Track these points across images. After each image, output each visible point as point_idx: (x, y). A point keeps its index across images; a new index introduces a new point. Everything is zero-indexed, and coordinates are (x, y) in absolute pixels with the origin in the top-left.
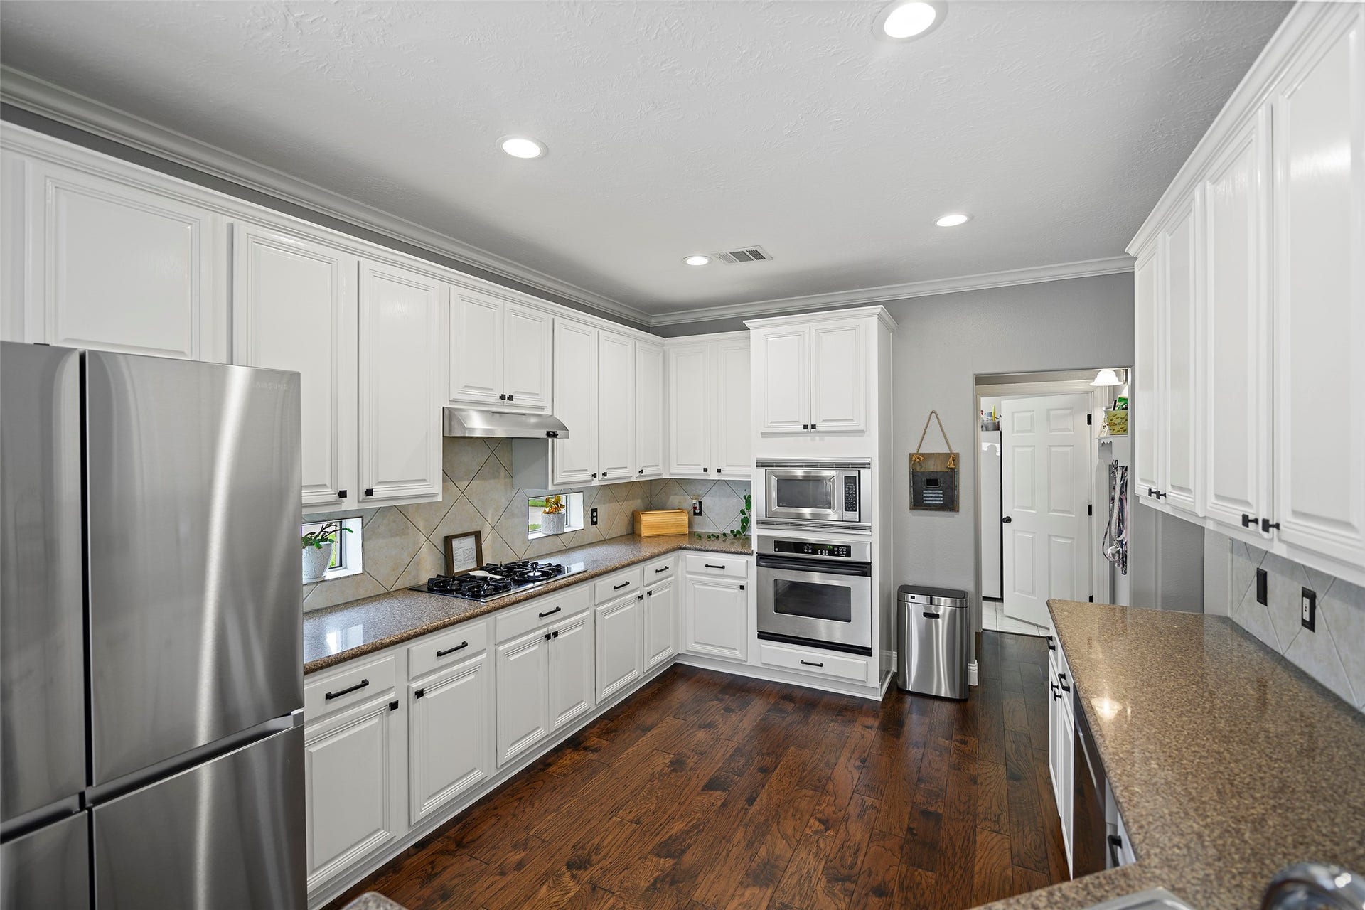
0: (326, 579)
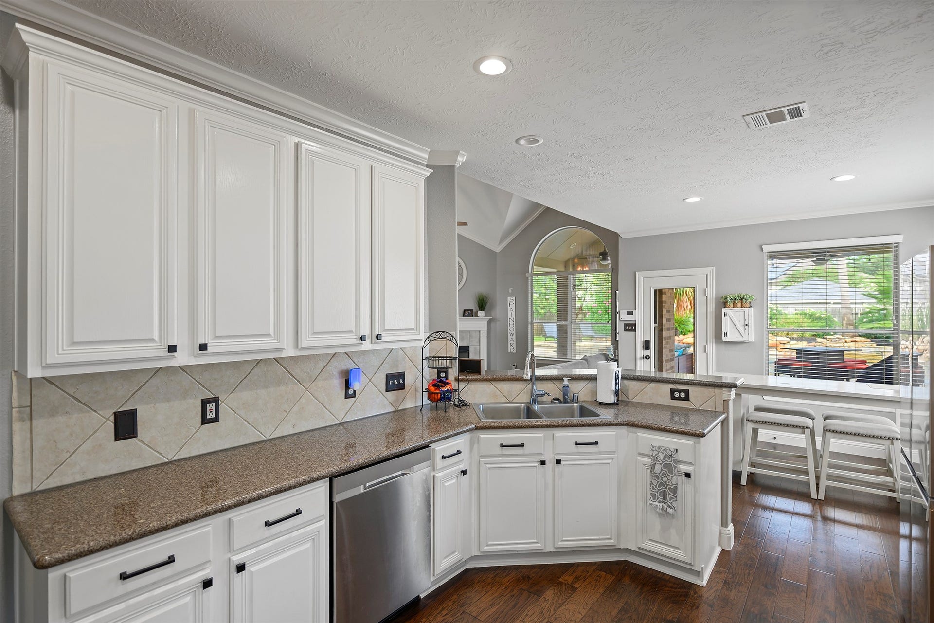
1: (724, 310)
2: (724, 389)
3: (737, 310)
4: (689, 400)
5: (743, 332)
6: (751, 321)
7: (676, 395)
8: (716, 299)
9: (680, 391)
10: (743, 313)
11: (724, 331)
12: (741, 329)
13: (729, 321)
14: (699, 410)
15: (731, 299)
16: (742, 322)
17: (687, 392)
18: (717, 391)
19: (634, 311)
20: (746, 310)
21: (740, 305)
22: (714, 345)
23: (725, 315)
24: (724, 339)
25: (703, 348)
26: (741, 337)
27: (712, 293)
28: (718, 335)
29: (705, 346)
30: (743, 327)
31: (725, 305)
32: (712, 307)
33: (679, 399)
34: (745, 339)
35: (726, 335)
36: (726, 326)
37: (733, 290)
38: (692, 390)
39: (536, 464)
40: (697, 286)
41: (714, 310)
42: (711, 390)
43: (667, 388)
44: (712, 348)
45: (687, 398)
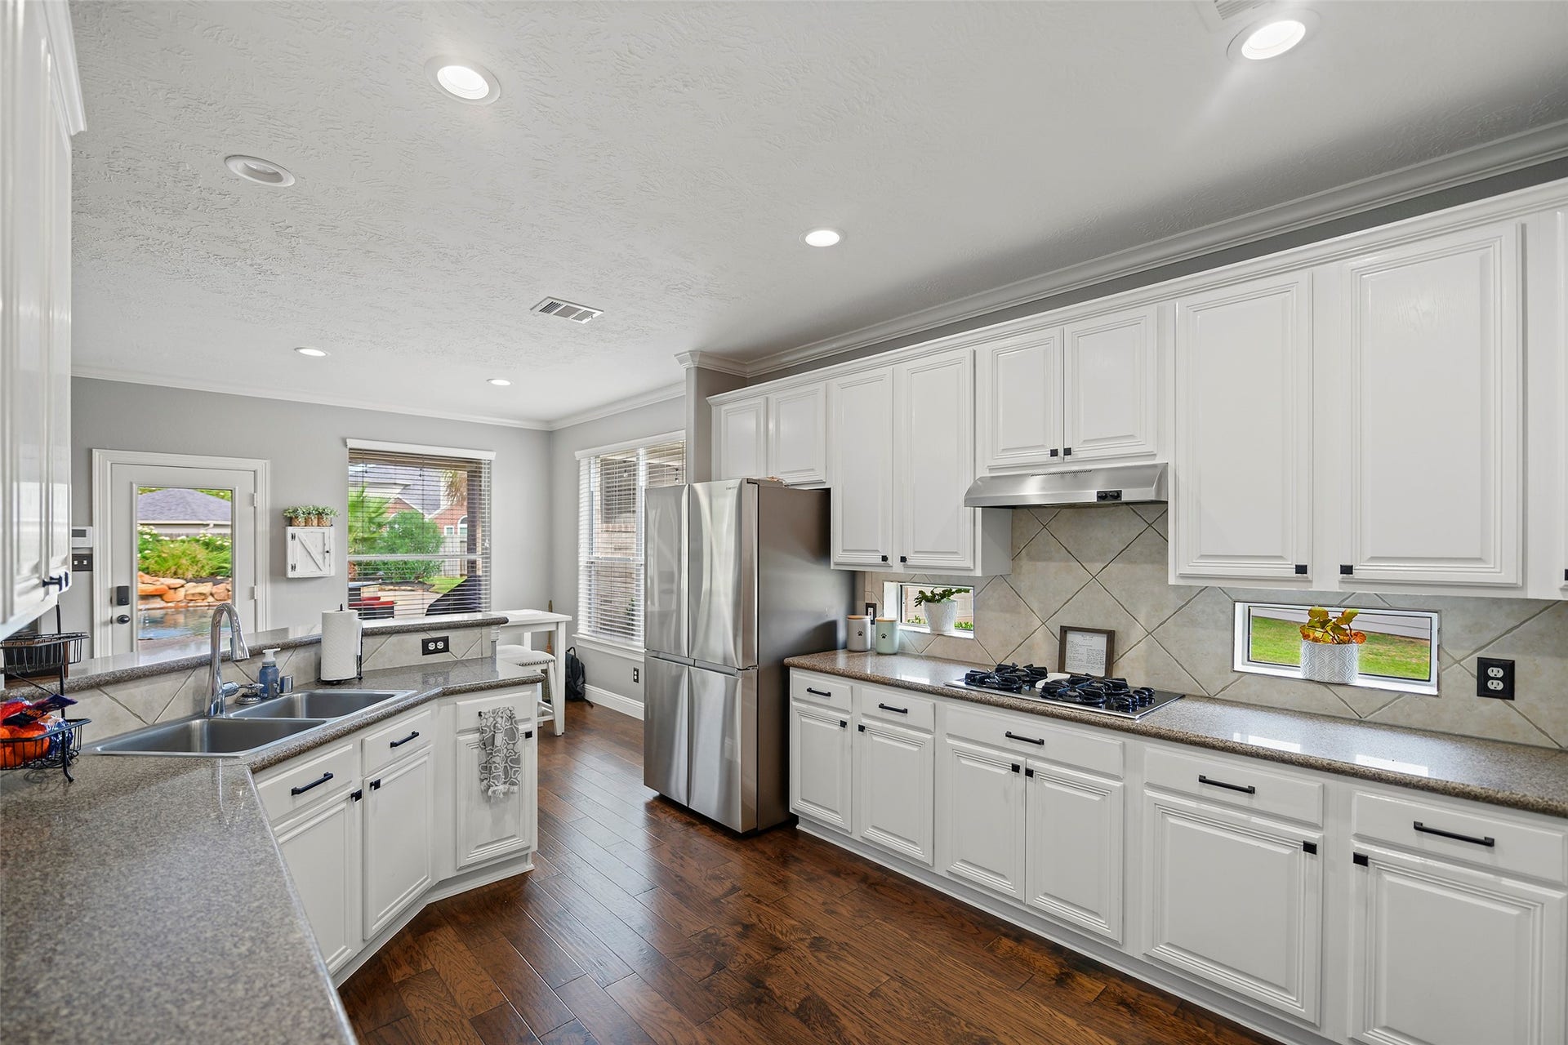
0: (946, 634)
1: (290, 530)
2: (494, 627)
3: (312, 530)
4: (448, 651)
5: (321, 561)
6: (331, 545)
7: (432, 646)
8: (272, 511)
9: (436, 641)
10: (321, 536)
11: (290, 562)
12: (318, 558)
13: (299, 546)
14: (462, 662)
15: (303, 513)
16: (321, 549)
17: (446, 640)
18: (485, 630)
19: (88, 529)
20: (325, 529)
21: (315, 522)
22: (268, 585)
23: (293, 537)
24: (291, 574)
25: (247, 593)
26: (318, 570)
27: (264, 501)
28: (279, 570)
29: (253, 588)
30: (322, 556)
31: (290, 521)
32: (264, 526)
33: (437, 651)
34: (325, 572)
35: (293, 568)
36: (294, 554)
37: (303, 498)
38: (453, 636)
39: (344, 805)
40: (237, 488)
41: (268, 529)
42: (476, 631)
43: (417, 639)
44: (264, 591)
45: (446, 649)
